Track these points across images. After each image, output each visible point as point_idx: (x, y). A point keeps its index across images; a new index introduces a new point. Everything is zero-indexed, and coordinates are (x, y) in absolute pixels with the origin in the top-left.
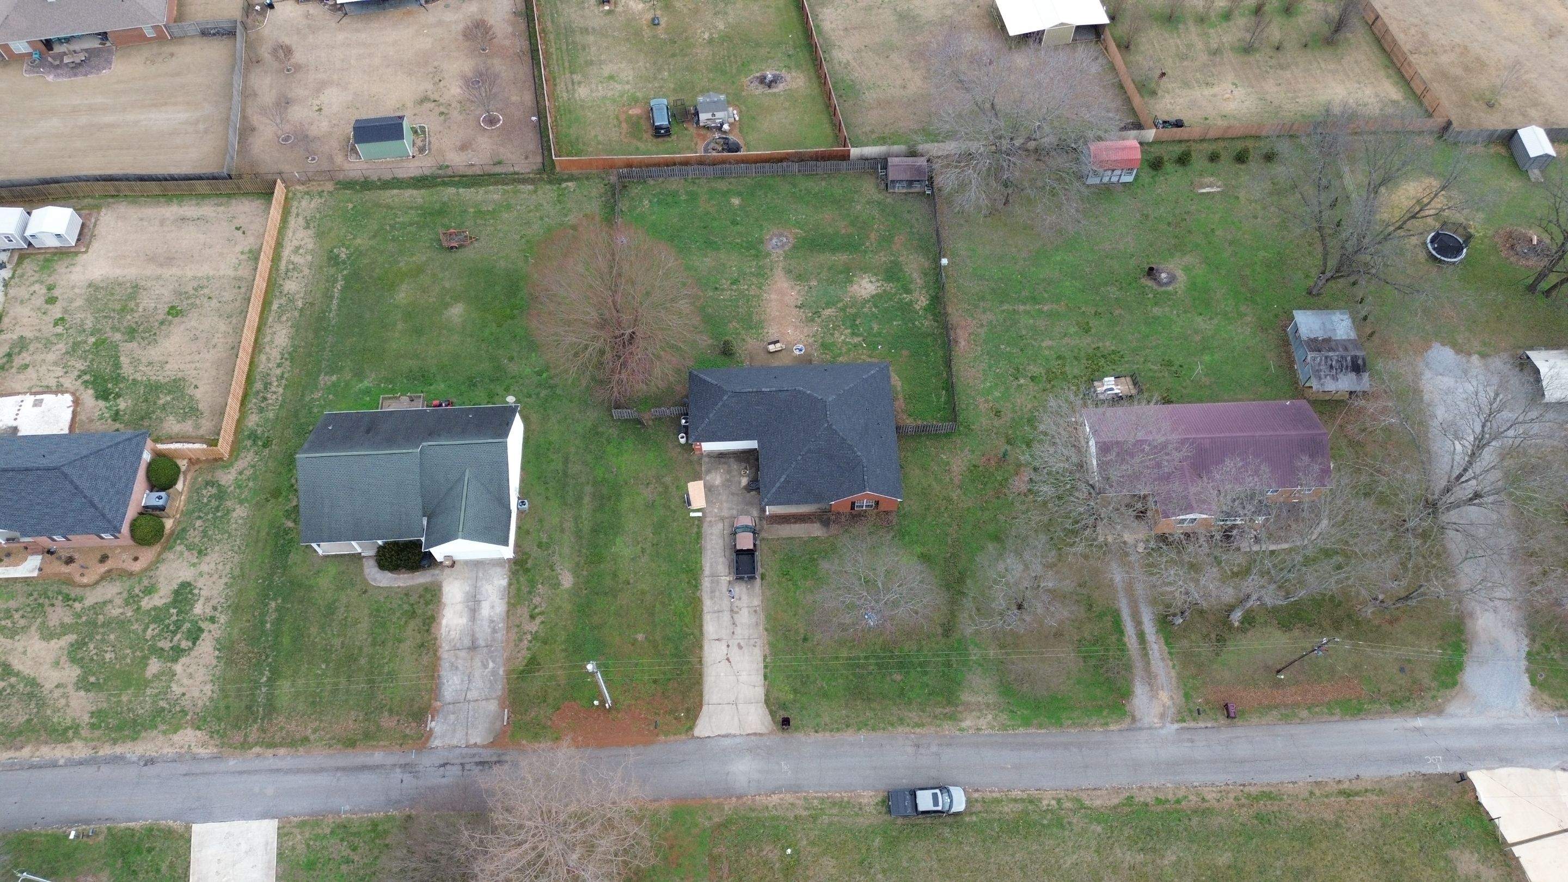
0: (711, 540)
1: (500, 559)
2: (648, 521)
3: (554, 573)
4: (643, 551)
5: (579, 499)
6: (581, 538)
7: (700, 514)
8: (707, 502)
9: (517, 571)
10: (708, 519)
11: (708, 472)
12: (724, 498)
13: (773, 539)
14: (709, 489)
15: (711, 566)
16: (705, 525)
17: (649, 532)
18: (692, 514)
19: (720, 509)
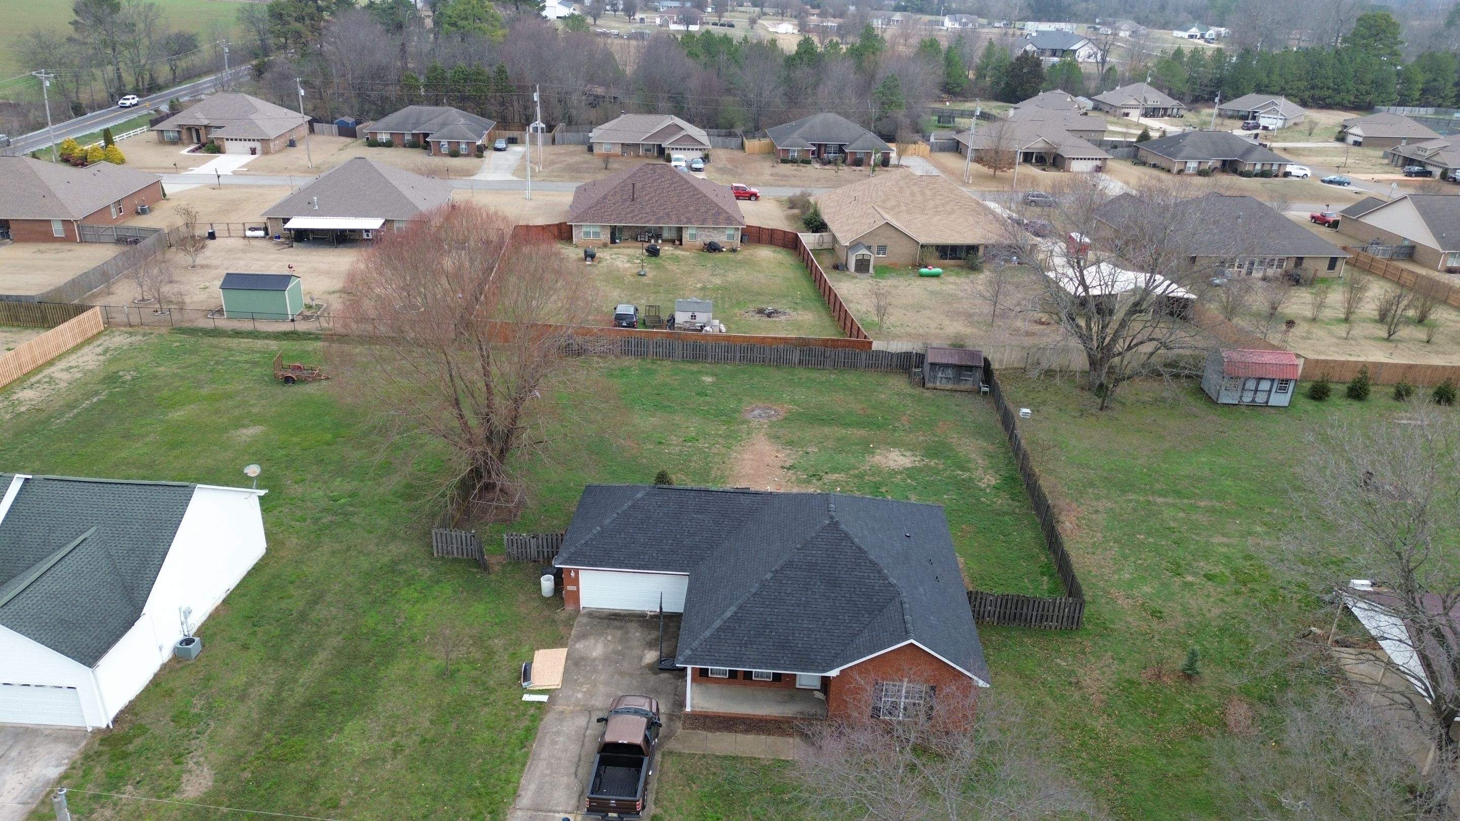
0: (554, 743)
1: (78, 729)
2: (432, 701)
3: (176, 769)
4: (397, 750)
5: (306, 654)
6: (274, 713)
7: (544, 698)
8: (565, 680)
9: (99, 754)
10: (559, 708)
11: (583, 636)
12: (603, 677)
13: (692, 756)
14: (574, 664)
15: (540, 788)
16: (549, 718)
17: (424, 720)
18: (527, 698)
19: (590, 694)
